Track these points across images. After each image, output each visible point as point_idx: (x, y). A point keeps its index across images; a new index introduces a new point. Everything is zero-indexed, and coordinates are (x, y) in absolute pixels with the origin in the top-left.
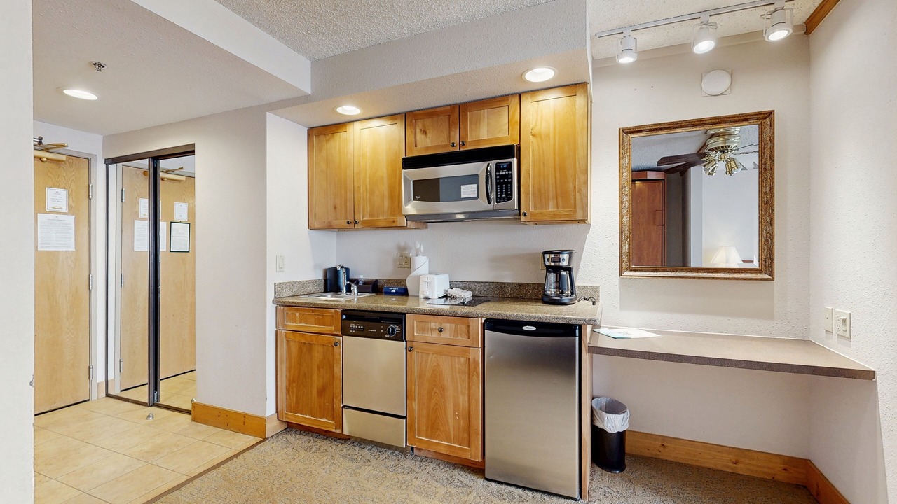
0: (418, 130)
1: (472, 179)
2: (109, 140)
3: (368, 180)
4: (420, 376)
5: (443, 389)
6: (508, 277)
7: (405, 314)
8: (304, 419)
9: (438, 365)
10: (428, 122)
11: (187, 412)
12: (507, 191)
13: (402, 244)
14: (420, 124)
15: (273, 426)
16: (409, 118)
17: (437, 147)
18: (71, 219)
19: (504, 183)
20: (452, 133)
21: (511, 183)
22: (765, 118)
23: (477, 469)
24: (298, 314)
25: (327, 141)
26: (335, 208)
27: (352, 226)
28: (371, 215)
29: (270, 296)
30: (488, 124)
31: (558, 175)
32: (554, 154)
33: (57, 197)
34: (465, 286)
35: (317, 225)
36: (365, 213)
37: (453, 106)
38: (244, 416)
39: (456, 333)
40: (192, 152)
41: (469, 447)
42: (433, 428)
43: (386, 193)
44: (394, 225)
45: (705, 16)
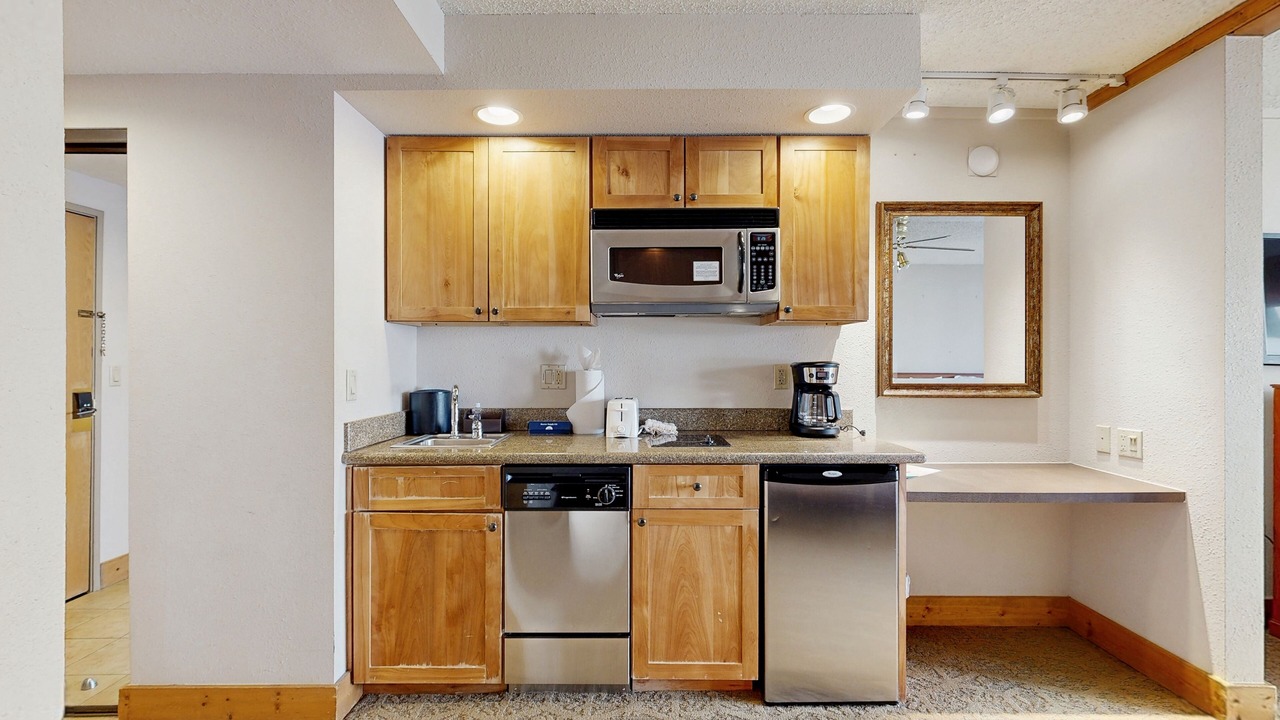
0: (613, 167)
1: (713, 254)
3: (516, 240)
4: (656, 563)
5: (696, 578)
7: (631, 466)
8: (414, 671)
9: (689, 542)
10: (631, 157)
11: (108, 711)
12: (766, 275)
13: (550, 350)
14: (616, 159)
16: (597, 146)
17: (645, 198)
19: (763, 262)
20: (673, 180)
21: (774, 264)
22: (1032, 210)
24: (401, 480)
25: (429, 164)
26: (447, 284)
27: (484, 317)
28: (524, 300)
29: (339, 450)
30: (731, 174)
31: (831, 256)
32: (826, 227)
36: (512, 296)
37: (675, 138)
38: (278, 691)
39: (721, 490)
41: (741, 661)
42: (680, 641)
43: (553, 265)
44: (570, 318)
45: (1004, 79)
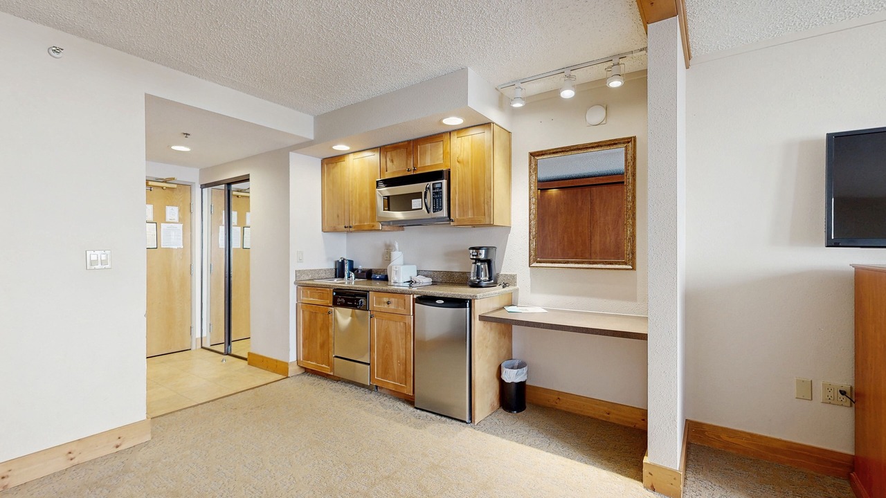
0: (388, 160)
1: (417, 195)
2: (203, 171)
3: (358, 196)
4: (378, 336)
5: (391, 344)
6: (456, 268)
7: (368, 292)
8: (312, 365)
9: (388, 327)
10: (394, 153)
11: (245, 359)
12: (439, 202)
13: (388, 243)
14: (389, 155)
15: (293, 369)
16: (383, 149)
17: (399, 172)
18: (180, 226)
19: (438, 198)
20: (409, 162)
21: (442, 198)
22: (629, 142)
23: (410, 401)
24: (309, 292)
25: (333, 168)
26: (338, 216)
27: (348, 229)
28: (360, 222)
29: (293, 279)
30: (431, 154)
31: (474, 191)
32: (472, 175)
33: (172, 212)
34: (426, 274)
35: (327, 230)
36: (356, 220)
37: (409, 142)
38: (277, 361)
39: (398, 305)
40: (248, 180)
41: (406, 384)
42: (385, 372)
43: (369, 205)
44: (373, 228)
45: (567, 71)
